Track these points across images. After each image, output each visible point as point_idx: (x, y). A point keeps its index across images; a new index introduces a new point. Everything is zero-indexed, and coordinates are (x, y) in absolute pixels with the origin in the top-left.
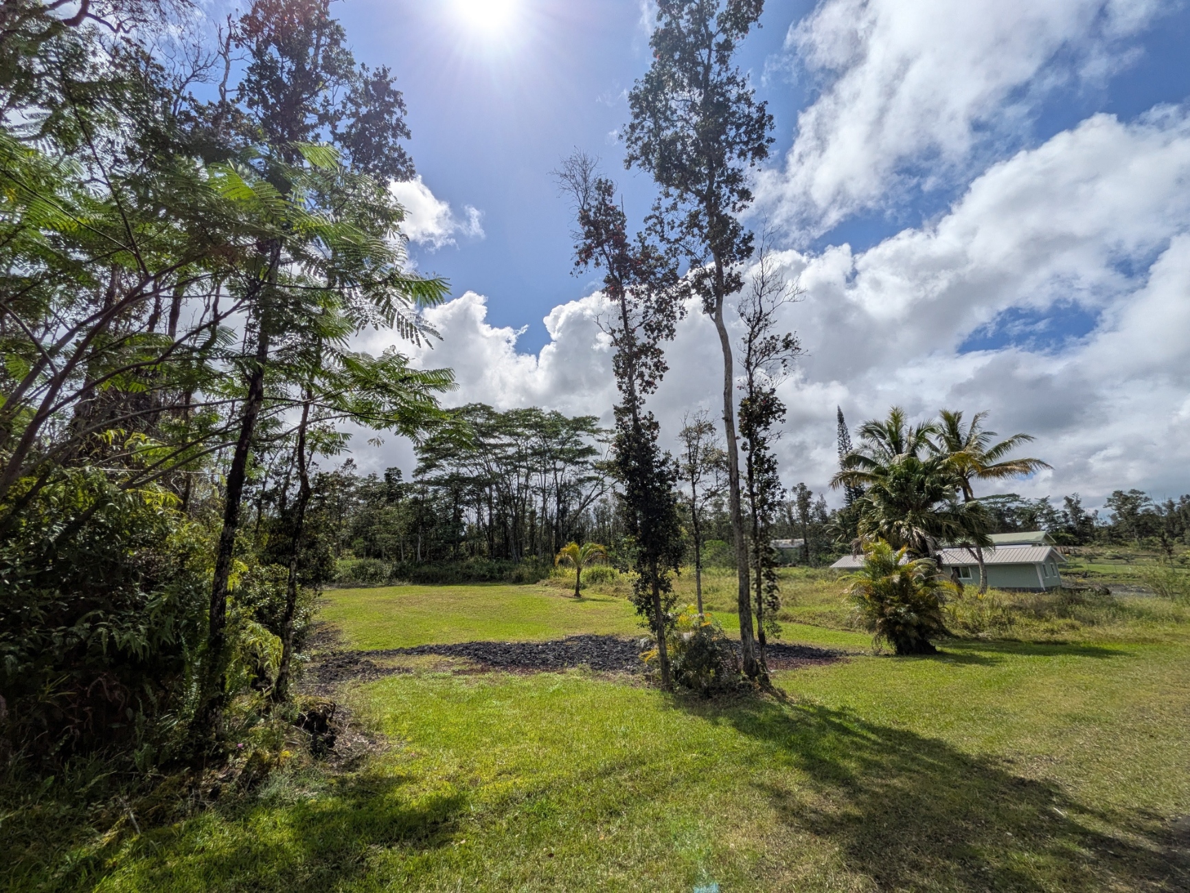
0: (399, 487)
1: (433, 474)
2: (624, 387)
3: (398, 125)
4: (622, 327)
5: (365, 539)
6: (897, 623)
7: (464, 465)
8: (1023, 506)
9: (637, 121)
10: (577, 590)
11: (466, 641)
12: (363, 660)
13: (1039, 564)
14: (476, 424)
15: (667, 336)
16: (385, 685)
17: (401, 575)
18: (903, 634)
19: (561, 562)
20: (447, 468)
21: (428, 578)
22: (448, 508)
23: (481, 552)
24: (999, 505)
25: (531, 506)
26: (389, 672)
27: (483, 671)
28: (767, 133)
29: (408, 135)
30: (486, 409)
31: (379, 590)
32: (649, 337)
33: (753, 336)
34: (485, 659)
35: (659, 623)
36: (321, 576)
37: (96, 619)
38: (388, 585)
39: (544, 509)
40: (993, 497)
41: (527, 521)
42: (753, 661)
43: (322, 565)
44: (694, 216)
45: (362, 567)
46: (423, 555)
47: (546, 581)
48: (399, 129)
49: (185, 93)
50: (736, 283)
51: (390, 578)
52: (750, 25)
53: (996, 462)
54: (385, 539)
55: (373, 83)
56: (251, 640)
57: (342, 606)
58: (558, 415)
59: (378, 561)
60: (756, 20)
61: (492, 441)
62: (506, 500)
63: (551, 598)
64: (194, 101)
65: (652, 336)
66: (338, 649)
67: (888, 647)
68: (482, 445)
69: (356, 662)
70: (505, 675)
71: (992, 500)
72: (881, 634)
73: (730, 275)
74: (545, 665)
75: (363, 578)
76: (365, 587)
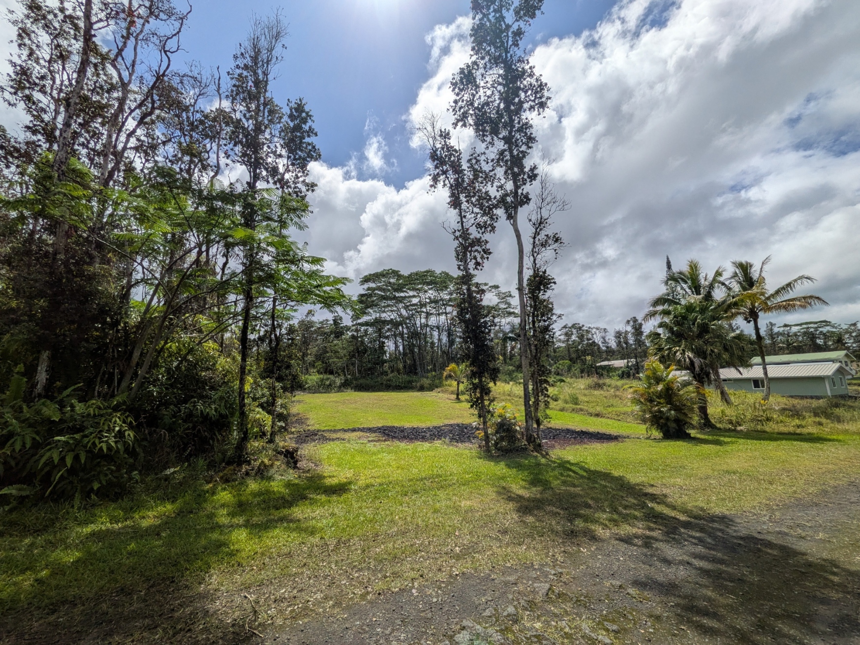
0: (342, 328)
1: (365, 319)
2: (462, 267)
3: (310, 129)
4: (460, 228)
5: (323, 362)
6: (661, 418)
7: (384, 312)
8: (834, 330)
9: (458, 98)
10: (458, 395)
11: (380, 425)
12: (319, 433)
13: (828, 377)
14: (390, 283)
15: (491, 231)
16: (329, 446)
17: (345, 385)
18: (666, 424)
19: (447, 378)
20: (372, 315)
21: (363, 387)
22: (375, 341)
23: (398, 371)
24: (812, 330)
25: (431, 338)
26: (333, 440)
27: (385, 440)
28: (546, 94)
29: (316, 135)
30: (395, 273)
31: (332, 395)
32: (479, 232)
33: (537, 234)
34: (388, 435)
35: (484, 413)
36: (296, 386)
37: (195, 402)
38: (338, 392)
39: (440, 340)
40: (806, 323)
41: (428, 348)
42: (531, 435)
43: (294, 379)
44: (502, 153)
45: (322, 380)
46: (360, 372)
47: (439, 390)
48: (311, 132)
49: (197, 108)
50: (526, 199)
51: (340, 387)
52: (537, 12)
53: (779, 299)
54: (336, 362)
55: (295, 109)
56: (258, 416)
57: (310, 404)
58: (447, 274)
59: (332, 377)
60: (539, 9)
61: (402, 294)
62: (415, 335)
63: (439, 401)
64: (203, 112)
65: (481, 232)
66: (307, 428)
67: (657, 434)
68: (395, 298)
69: (316, 435)
70: (397, 443)
71: (805, 326)
72: (652, 425)
73: (522, 194)
74: (424, 439)
75: (324, 388)
76: (325, 392)
